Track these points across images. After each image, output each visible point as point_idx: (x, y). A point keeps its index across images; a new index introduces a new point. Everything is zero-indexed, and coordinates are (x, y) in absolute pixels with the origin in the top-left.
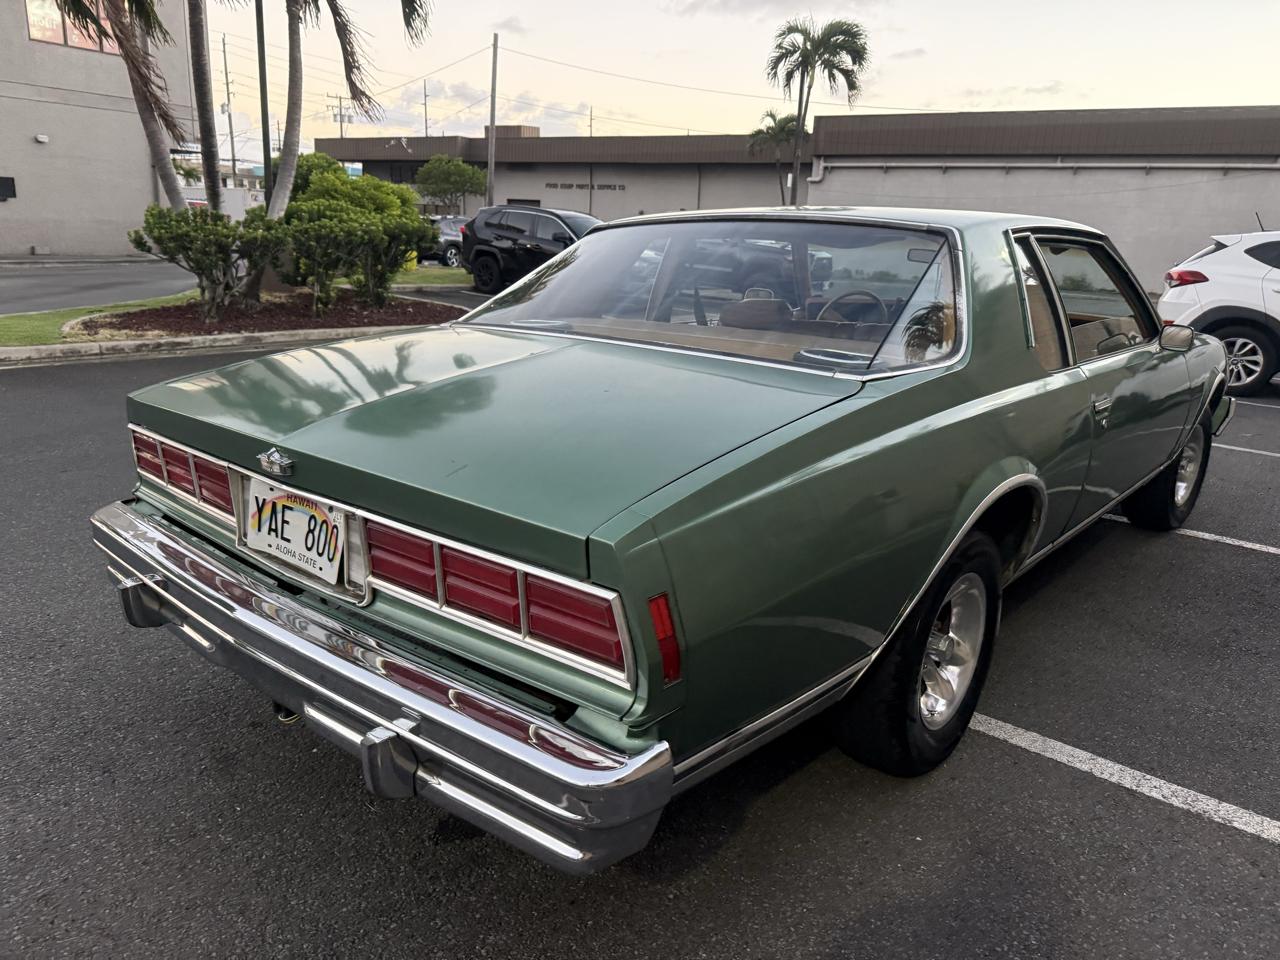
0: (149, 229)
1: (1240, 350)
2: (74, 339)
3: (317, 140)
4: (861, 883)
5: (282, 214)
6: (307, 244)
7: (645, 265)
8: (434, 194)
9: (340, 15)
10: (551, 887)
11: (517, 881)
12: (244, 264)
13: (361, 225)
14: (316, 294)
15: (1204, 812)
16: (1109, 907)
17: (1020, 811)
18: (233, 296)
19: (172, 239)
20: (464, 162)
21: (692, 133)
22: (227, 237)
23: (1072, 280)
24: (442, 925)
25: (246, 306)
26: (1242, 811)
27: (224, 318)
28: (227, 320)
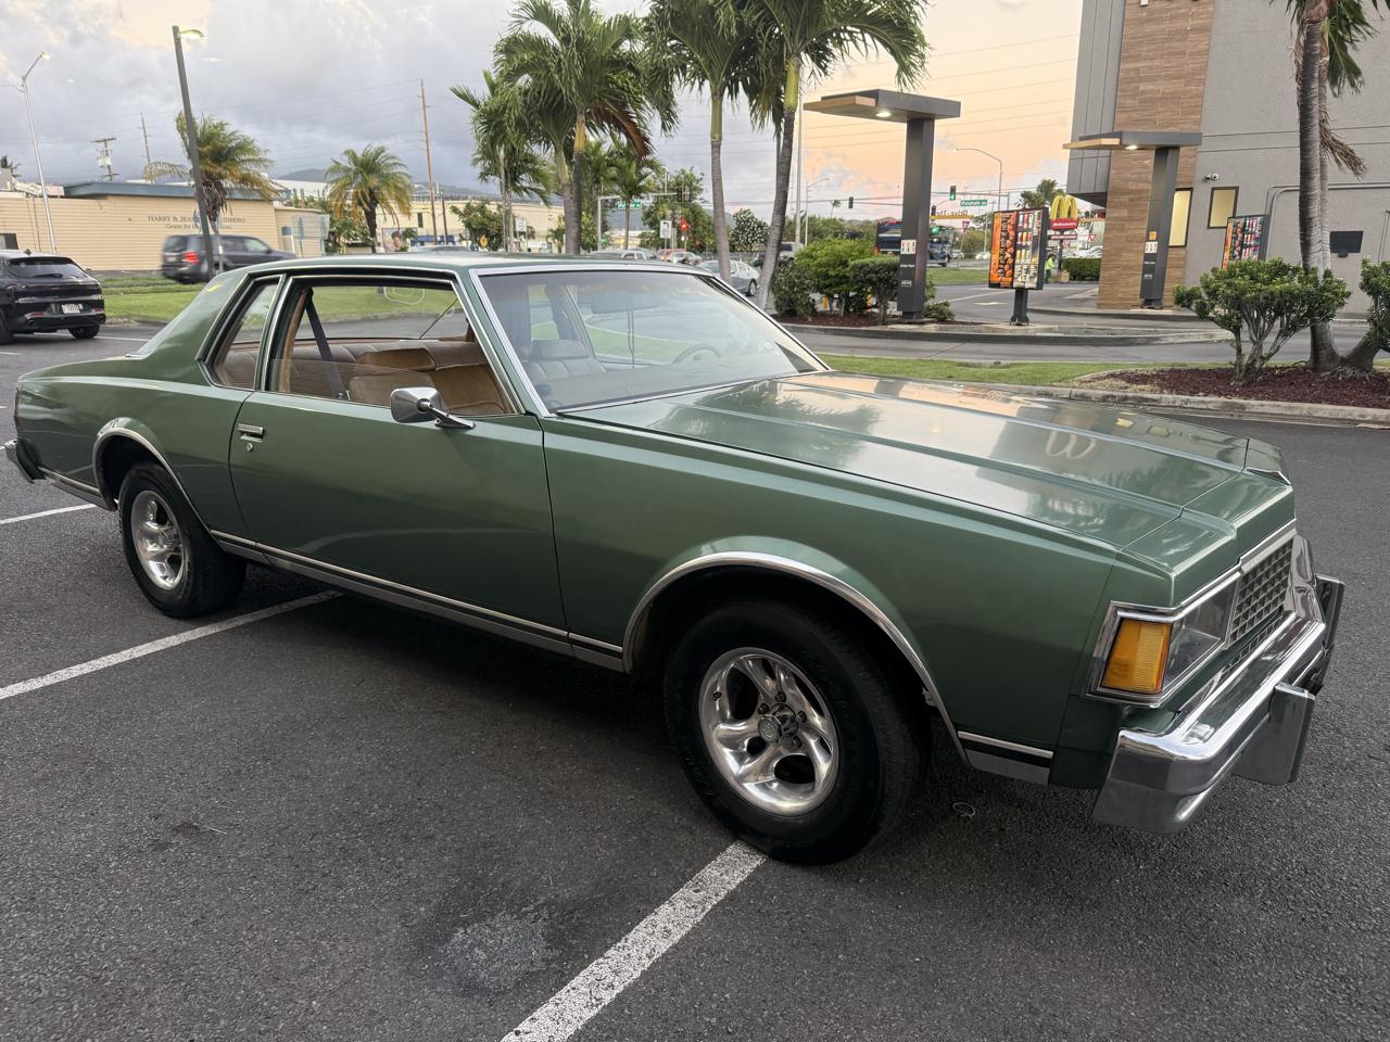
27: (1264, 383)
28: (1262, 385)
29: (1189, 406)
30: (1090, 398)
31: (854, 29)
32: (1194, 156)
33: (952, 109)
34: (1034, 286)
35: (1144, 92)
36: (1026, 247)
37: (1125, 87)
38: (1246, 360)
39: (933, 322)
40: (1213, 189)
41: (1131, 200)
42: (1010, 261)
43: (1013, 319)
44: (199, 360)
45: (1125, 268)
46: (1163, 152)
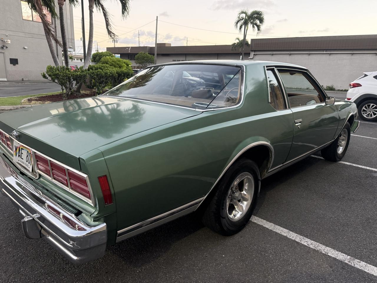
0: (47, 72)
1: (371, 107)
2: (24, 104)
3: (107, 48)
4: (200, 270)
5: (87, 68)
6: (94, 76)
7: (195, 82)
8: (140, 63)
9: (105, 11)
10: (102, 267)
11: (92, 265)
12: (75, 82)
13: (110, 71)
14: (96, 91)
15: (320, 250)
16: (278, 280)
17: (259, 248)
18: (71, 91)
19: (54, 75)
20: (148, 54)
21: (216, 45)
22: (69, 74)
23: (329, 87)
24: (64, 278)
25: (76, 95)
26: (332, 250)
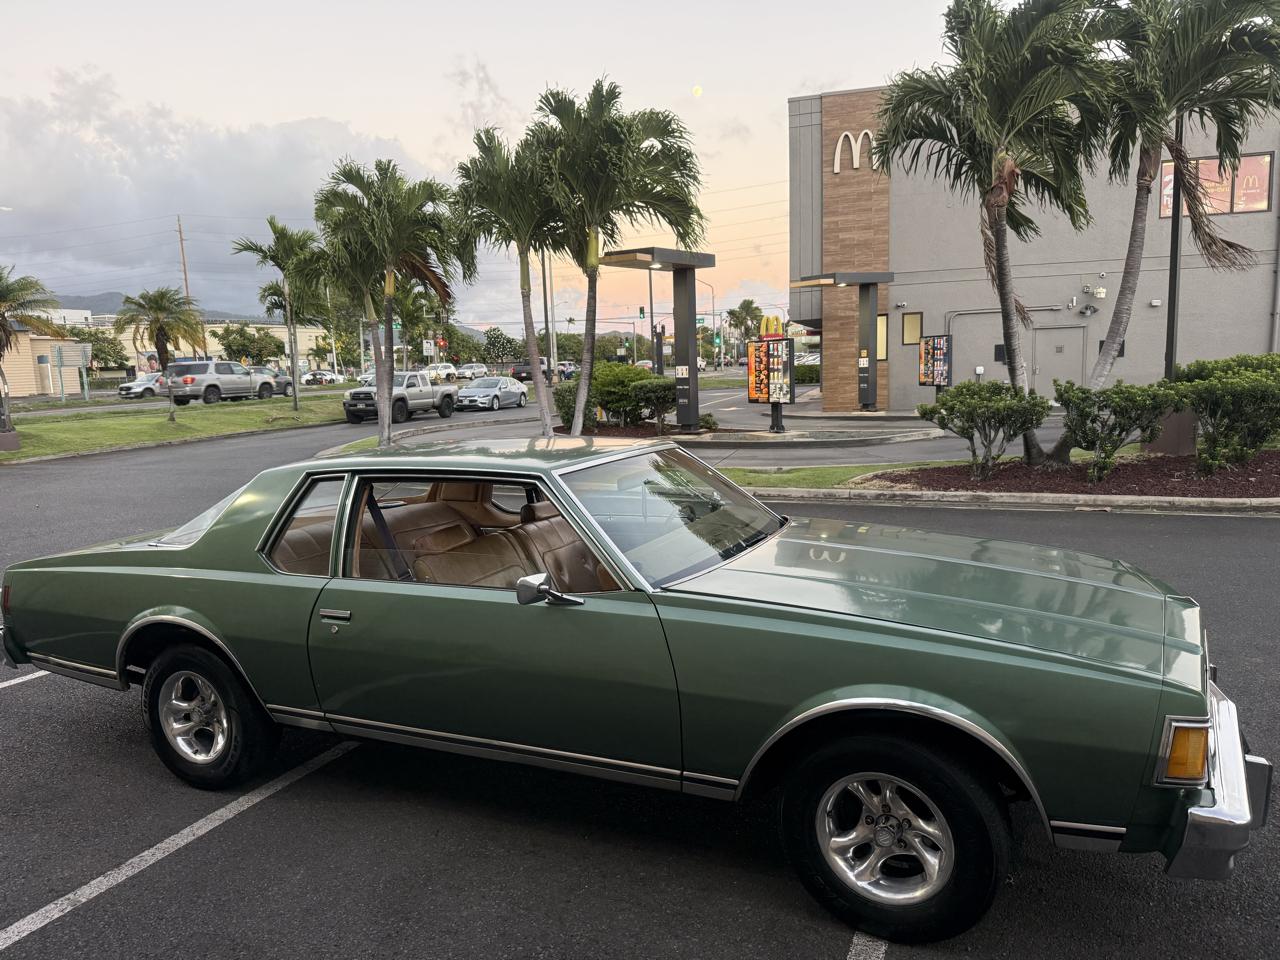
14: (1095, 459)
27: (995, 477)
28: (995, 479)
29: (945, 499)
30: (865, 496)
31: (640, 204)
32: (887, 289)
33: (708, 261)
34: (788, 401)
35: (843, 240)
36: (778, 370)
37: (828, 235)
38: (980, 459)
39: (706, 432)
40: (904, 314)
41: (842, 324)
42: (765, 381)
43: (772, 428)
44: (259, 551)
45: (842, 378)
46: (866, 287)
